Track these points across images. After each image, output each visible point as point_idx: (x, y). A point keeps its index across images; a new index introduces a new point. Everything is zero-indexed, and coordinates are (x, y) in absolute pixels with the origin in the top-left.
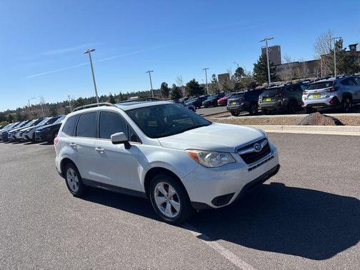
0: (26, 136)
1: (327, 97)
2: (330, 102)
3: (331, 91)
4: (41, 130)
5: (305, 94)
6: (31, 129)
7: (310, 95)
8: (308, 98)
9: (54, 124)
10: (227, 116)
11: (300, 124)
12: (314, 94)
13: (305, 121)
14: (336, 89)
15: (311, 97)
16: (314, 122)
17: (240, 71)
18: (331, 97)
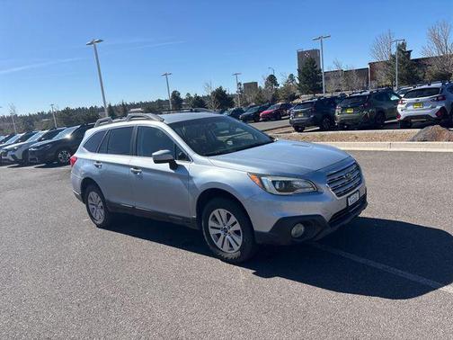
0: (13, 156)
1: (432, 108)
2: (436, 114)
3: (438, 100)
4: (38, 147)
5: (402, 104)
6: (20, 146)
7: (409, 105)
8: (405, 108)
9: (55, 139)
10: (289, 132)
11: (413, 140)
12: (414, 104)
13: (421, 137)
14: (444, 99)
15: (411, 107)
16: (435, 138)
17: (272, 79)
18: (438, 107)
